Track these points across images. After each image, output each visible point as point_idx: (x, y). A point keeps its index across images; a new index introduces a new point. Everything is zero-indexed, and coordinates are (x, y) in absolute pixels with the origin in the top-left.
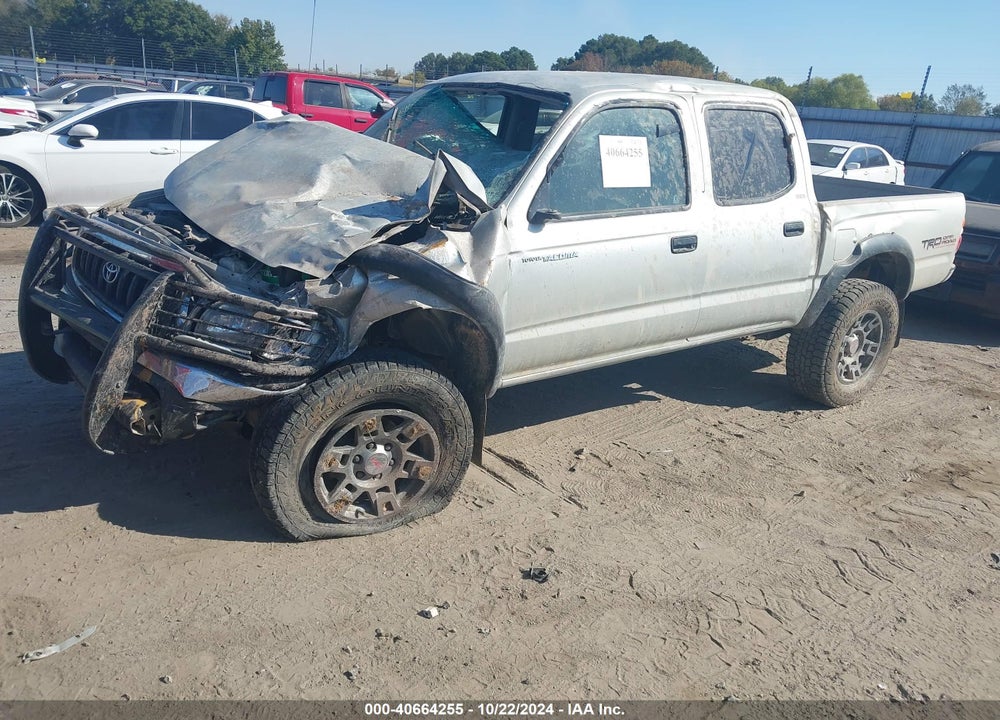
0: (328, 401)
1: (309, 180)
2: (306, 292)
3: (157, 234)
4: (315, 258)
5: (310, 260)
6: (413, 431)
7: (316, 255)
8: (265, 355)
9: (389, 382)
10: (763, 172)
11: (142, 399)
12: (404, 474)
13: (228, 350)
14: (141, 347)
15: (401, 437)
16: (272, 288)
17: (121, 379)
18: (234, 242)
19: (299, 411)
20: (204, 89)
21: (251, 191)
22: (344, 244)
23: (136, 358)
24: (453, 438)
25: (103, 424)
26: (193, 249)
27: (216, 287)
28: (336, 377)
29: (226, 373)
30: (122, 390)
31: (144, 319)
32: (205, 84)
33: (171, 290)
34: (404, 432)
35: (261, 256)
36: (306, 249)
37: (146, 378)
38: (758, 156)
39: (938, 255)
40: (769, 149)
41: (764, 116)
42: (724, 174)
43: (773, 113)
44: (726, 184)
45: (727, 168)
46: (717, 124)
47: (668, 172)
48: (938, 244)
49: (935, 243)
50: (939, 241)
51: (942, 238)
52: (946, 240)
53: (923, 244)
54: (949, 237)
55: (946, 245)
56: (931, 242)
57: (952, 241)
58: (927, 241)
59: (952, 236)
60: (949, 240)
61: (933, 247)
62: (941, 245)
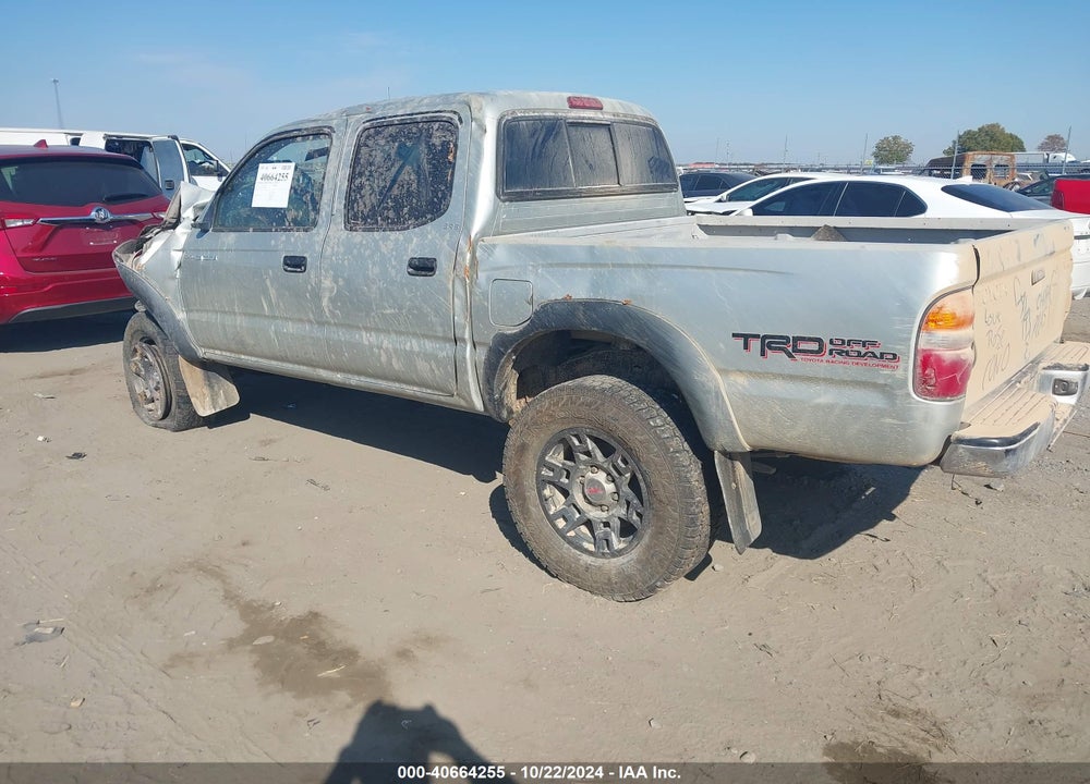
10: (409, 193)
38: (408, 175)
39: (825, 380)
40: (426, 167)
41: (436, 126)
42: (362, 197)
43: (450, 121)
44: (360, 207)
45: (366, 191)
46: (370, 143)
47: (305, 194)
48: (812, 352)
49: (794, 346)
50: (814, 346)
51: (826, 341)
52: (848, 348)
53: (741, 342)
54: (857, 342)
55: (850, 360)
56: (770, 343)
57: (875, 356)
58: (757, 336)
59: (874, 344)
60: (861, 350)
61: (790, 356)
62: (827, 356)
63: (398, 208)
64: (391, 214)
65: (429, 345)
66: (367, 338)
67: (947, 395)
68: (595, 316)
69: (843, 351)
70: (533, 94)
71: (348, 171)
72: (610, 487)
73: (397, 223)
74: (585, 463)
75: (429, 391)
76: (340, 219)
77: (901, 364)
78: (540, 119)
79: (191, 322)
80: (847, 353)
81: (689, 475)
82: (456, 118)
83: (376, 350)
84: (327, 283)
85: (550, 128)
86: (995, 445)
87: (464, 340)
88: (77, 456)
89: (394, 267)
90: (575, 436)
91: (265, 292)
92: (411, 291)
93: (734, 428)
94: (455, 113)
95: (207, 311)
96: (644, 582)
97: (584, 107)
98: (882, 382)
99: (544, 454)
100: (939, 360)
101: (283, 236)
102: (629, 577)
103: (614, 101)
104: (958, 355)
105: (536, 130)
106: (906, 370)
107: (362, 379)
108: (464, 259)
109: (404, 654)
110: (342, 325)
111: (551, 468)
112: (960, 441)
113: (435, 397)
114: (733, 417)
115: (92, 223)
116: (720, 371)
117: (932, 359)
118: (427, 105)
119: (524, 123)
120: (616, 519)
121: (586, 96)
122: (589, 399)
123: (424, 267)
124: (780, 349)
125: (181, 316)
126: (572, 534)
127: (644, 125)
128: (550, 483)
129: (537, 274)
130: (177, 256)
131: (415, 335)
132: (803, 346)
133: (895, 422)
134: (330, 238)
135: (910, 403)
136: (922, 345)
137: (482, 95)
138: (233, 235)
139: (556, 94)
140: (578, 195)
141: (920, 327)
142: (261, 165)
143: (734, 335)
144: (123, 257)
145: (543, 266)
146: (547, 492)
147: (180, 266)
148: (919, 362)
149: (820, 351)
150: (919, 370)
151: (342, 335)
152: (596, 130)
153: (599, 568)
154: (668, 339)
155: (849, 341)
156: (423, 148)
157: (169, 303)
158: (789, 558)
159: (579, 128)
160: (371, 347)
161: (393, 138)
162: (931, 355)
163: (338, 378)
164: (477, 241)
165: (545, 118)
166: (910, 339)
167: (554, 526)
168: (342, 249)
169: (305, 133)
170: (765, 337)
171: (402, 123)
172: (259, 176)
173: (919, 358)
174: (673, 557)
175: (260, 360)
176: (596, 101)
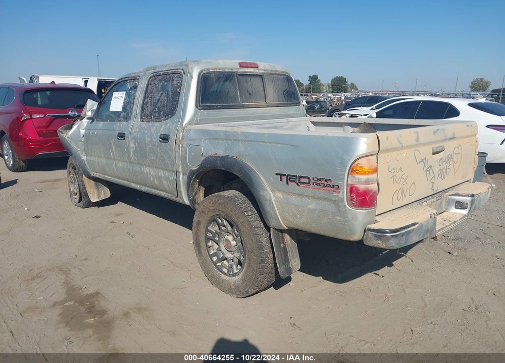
10: (164, 106)
38: (164, 98)
39: (312, 197)
40: (170, 94)
41: (176, 75)
42: (147, 107)
43: (180, 73)
44: (147, 112)
45: (149, 104)
46: (152, 83)
47: (128, 105)
48: (306, 183)
49: (299, 180)
50: (307, 181)
51: (311, 179)
52: (320, 182)
53: (279, 177)
54: (323, 179)
55: (321, 188)
56: (291, 178)
57: (331, 187)
58: (285, 175)
59: (330, 180)
60: (326, 184)
61: (298, 185)
62: (312, 186)
63: (159, 112)
64: (157, 115)
65: (167, 174)
66: (146, 170)
67: (363, 207)
68: (223, 163)
69: (318, 183)
70: (220, 61)
71: (143, 95)
72: (234, 243)
73: (158, 119)
74: (224, 231)
75: (169, 195)
76: (139, 117)
77: (341, 190)
78: (222, 73)
79: (88, 160)
80: (319, 184)
81: (261, 239)
82: (182, 72)
83: (149, 175)
84: (132, 145)
85: (228, 77)
86: (387, 233)
87: (179, 172)
88: (37, 217)
89: (155, 138)
90: (219, 218)
91: (111, 148)
92: (160, 149)
93: (278, 218)
94: (183, 70)
95: (93, 156)
96: (244, 289)
97: (248, 67)
98: (334, 199)
99: (208, 226)
100: (357, 189)
101: (118, 124)
102: (238, 287)
103: (266, 64)
104: (367, 188)
105: (219, 78)
106: (343, 193)
107: (146, 188)
108: (180, 135)
109: (126, 315)
110: (137, 163)
111: (211, 232)
112: (369, 230)
113: (172, 198)
114: (277, 212)
115: (69, 117)
116: (272, 191)
117: (354, 189)
118: (174, 66)
119: (213, 74)
120: (236, 259)
121: (250, 62)
122: (222, 201)
123: (165, 139)
124: (294, 181)
125: (84, 158)
126: (219, 264)
127: (282, 75)
128: (212, 240)
129: (205, 143)
130: (83, 132)
131: (162, 169)
132: (303, 180)
133: (341, 219)
134: (135, 125)
135: (346, 210)
136: (350, 182)
137: (194, 62)
138: (102, 123)
139: (233, 61)
140: (243, 107)
141: (348, 173)
142: (114, 92)
143: (276, 174)
144: (64, 132)
145: (208, 139)
146: (210, 244)
147: (83, 136)
148: (349, 190)
149: (309, 183)
150: (349, 194)
151: (137, 168)
152: (254, 78)
153: (228, 281)
154: (251, 175)
155: (320, 179)
156: (170, 85)
157: (79, 152)
158: (329, 282)
159: (245, 77)
160: (147, 173)
161: (161, 81)
162: (354, 187)
163: (138, 187)
164: (185, 127)
165: (225, 72)
166: (344, 179)
167: (212, 260)
168: (138, 130)
169: (130, 79)
170: (288, 175)
171: (164, 74)
172: (113, 97)
173: (349, 188)
174: (255, 278)
175: (112, 178)
176: (254, 64)
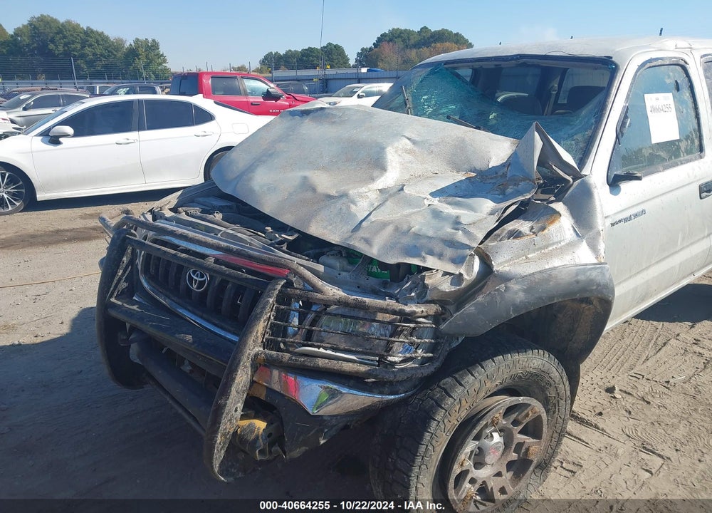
0: (464, 402)
1: (379, 165)
2: (425, 287)
3: (240, 235)
4: (437, 249)
5: (431, 253)
6: (527, 415)
7: (438, 247)
8: (390, 358)
9: (513, 372)
11: (264, 419)
12: (514, 456)
13: (353, 357)
14: (257, 365)
15: (516, 423)
16: (385, 284)
17: (239, 402)
18: (334, 238)
19: (438, 418)
20: (122, 91)
21: (324, 182)
22: (466, 233)
23: (252, 376)
24: (554, 412)
25: (223, 452)
26: (284, 248)
27: (333, 292)
28: (467, 375)
29: (352, 382)
30: (240, 412)
31: (259, 334)
32: (123, 87)
33: (284, 299)
34: (520, 417)
35: (374, 251)
36: (424, 241)
37: (262, 395)
172: (648, 109)
